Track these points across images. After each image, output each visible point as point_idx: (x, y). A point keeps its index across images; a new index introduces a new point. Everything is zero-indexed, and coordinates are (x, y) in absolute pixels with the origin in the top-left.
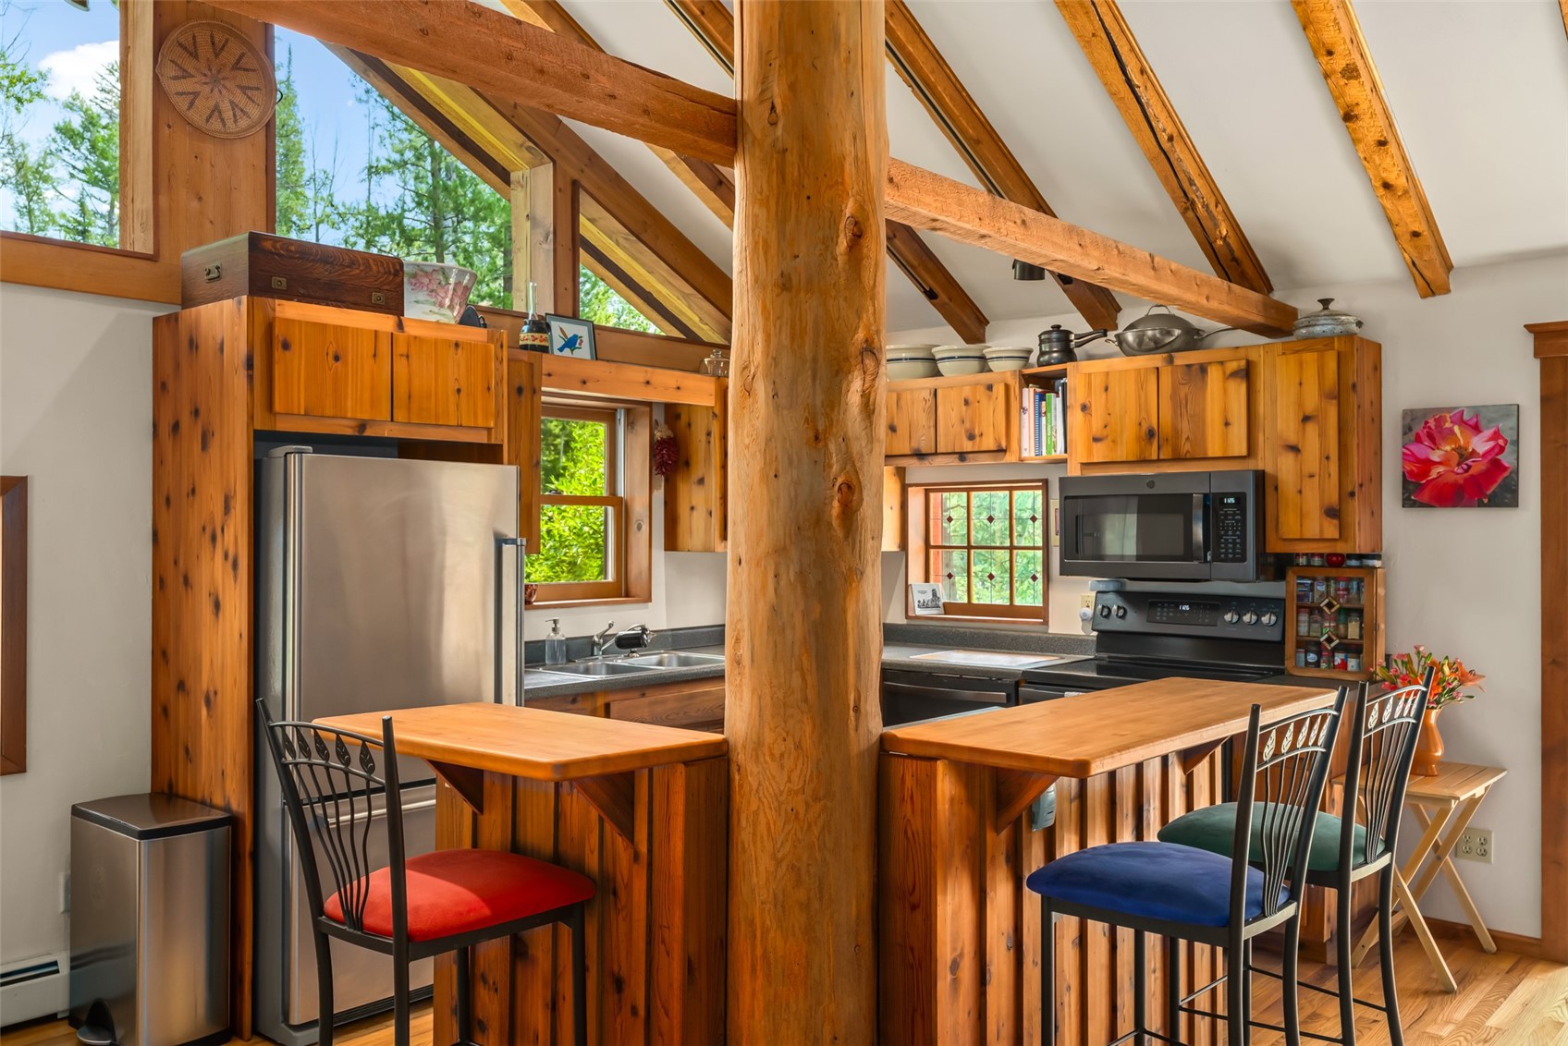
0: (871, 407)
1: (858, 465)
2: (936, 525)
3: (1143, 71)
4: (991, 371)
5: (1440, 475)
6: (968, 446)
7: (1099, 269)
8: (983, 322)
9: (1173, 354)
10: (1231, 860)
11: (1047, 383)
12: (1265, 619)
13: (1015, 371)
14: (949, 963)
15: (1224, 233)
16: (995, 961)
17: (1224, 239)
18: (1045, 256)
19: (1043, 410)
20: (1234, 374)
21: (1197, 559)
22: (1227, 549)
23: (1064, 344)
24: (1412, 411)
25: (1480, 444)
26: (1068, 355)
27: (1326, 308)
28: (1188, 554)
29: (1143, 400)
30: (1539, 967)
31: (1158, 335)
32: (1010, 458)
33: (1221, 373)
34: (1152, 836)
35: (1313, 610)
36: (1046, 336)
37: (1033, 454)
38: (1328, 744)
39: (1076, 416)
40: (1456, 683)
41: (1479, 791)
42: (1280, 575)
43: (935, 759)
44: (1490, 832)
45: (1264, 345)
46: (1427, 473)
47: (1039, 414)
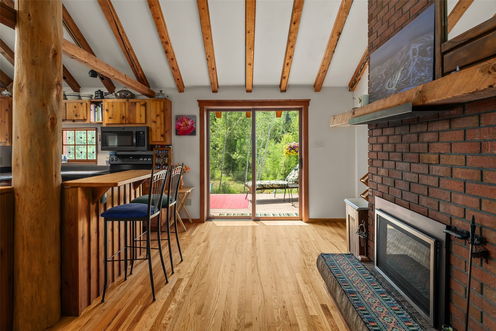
0: (59, 99)
1: (56, 113)
2: (65, 139)
3: (123, 32)
4: (82, 99)
5: (182, 129)
6: (75, 118)
7: (113, 76)
8: (79, 87)
9: (129, 99)
10: (147, 205)
11: (97, 104)
12: (149, 159)
13: (89, 100)
14: (81, 237)
15: (140, 73)
16: (93, 236)
17: (140, 74)
18: (101, 70)
19: (96, 110)
20: (142, 105)
21: (134, 146)
22: (141, 143)
23: (101, 95)
24: (177, 115)
25: (189, 123)
26: (102, 97)
27: (161, 92)
28: (132, 145)
29: (121, 109)
30: (200, 224)
31: (125, 95)
32: (87, 122)
33: (139, 105)
34: (128, 202)
35: (159, 157)
36: (97, 92)
37: (93, 121)
38: (166, 178)
39: (105, 113)
40: (185, 170)
41: (190, 191)
42: (152, 150)
43: (78, 187)
44: (191, 200)
45: (149, 99)
46: (180, 128)
47: (95, 111)
